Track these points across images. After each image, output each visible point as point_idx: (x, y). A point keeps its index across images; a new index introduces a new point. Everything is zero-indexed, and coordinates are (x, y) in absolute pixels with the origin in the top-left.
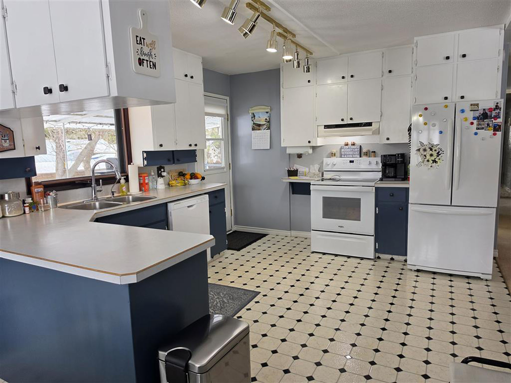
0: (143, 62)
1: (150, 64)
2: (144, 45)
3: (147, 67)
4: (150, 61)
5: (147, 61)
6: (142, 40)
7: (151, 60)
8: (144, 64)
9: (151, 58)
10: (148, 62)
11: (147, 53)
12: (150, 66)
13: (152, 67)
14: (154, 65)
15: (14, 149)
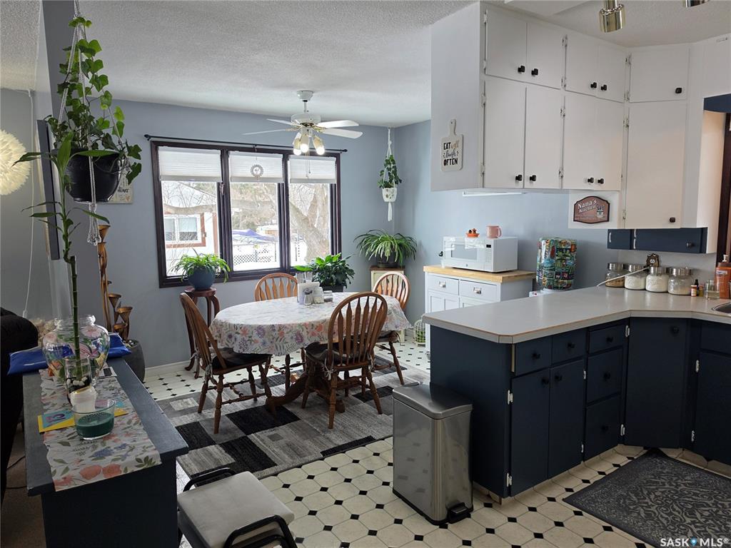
1: (453, 161)
2: (449, 148)
3: (450, 164)
4: (453, 159)
5: (450, 160)
6: (448, 145)
8: (448, 163)
9: (454, 156)
11: (451, 153)
13: (454, 163)
14: (456, 161)
15: (608, 220)
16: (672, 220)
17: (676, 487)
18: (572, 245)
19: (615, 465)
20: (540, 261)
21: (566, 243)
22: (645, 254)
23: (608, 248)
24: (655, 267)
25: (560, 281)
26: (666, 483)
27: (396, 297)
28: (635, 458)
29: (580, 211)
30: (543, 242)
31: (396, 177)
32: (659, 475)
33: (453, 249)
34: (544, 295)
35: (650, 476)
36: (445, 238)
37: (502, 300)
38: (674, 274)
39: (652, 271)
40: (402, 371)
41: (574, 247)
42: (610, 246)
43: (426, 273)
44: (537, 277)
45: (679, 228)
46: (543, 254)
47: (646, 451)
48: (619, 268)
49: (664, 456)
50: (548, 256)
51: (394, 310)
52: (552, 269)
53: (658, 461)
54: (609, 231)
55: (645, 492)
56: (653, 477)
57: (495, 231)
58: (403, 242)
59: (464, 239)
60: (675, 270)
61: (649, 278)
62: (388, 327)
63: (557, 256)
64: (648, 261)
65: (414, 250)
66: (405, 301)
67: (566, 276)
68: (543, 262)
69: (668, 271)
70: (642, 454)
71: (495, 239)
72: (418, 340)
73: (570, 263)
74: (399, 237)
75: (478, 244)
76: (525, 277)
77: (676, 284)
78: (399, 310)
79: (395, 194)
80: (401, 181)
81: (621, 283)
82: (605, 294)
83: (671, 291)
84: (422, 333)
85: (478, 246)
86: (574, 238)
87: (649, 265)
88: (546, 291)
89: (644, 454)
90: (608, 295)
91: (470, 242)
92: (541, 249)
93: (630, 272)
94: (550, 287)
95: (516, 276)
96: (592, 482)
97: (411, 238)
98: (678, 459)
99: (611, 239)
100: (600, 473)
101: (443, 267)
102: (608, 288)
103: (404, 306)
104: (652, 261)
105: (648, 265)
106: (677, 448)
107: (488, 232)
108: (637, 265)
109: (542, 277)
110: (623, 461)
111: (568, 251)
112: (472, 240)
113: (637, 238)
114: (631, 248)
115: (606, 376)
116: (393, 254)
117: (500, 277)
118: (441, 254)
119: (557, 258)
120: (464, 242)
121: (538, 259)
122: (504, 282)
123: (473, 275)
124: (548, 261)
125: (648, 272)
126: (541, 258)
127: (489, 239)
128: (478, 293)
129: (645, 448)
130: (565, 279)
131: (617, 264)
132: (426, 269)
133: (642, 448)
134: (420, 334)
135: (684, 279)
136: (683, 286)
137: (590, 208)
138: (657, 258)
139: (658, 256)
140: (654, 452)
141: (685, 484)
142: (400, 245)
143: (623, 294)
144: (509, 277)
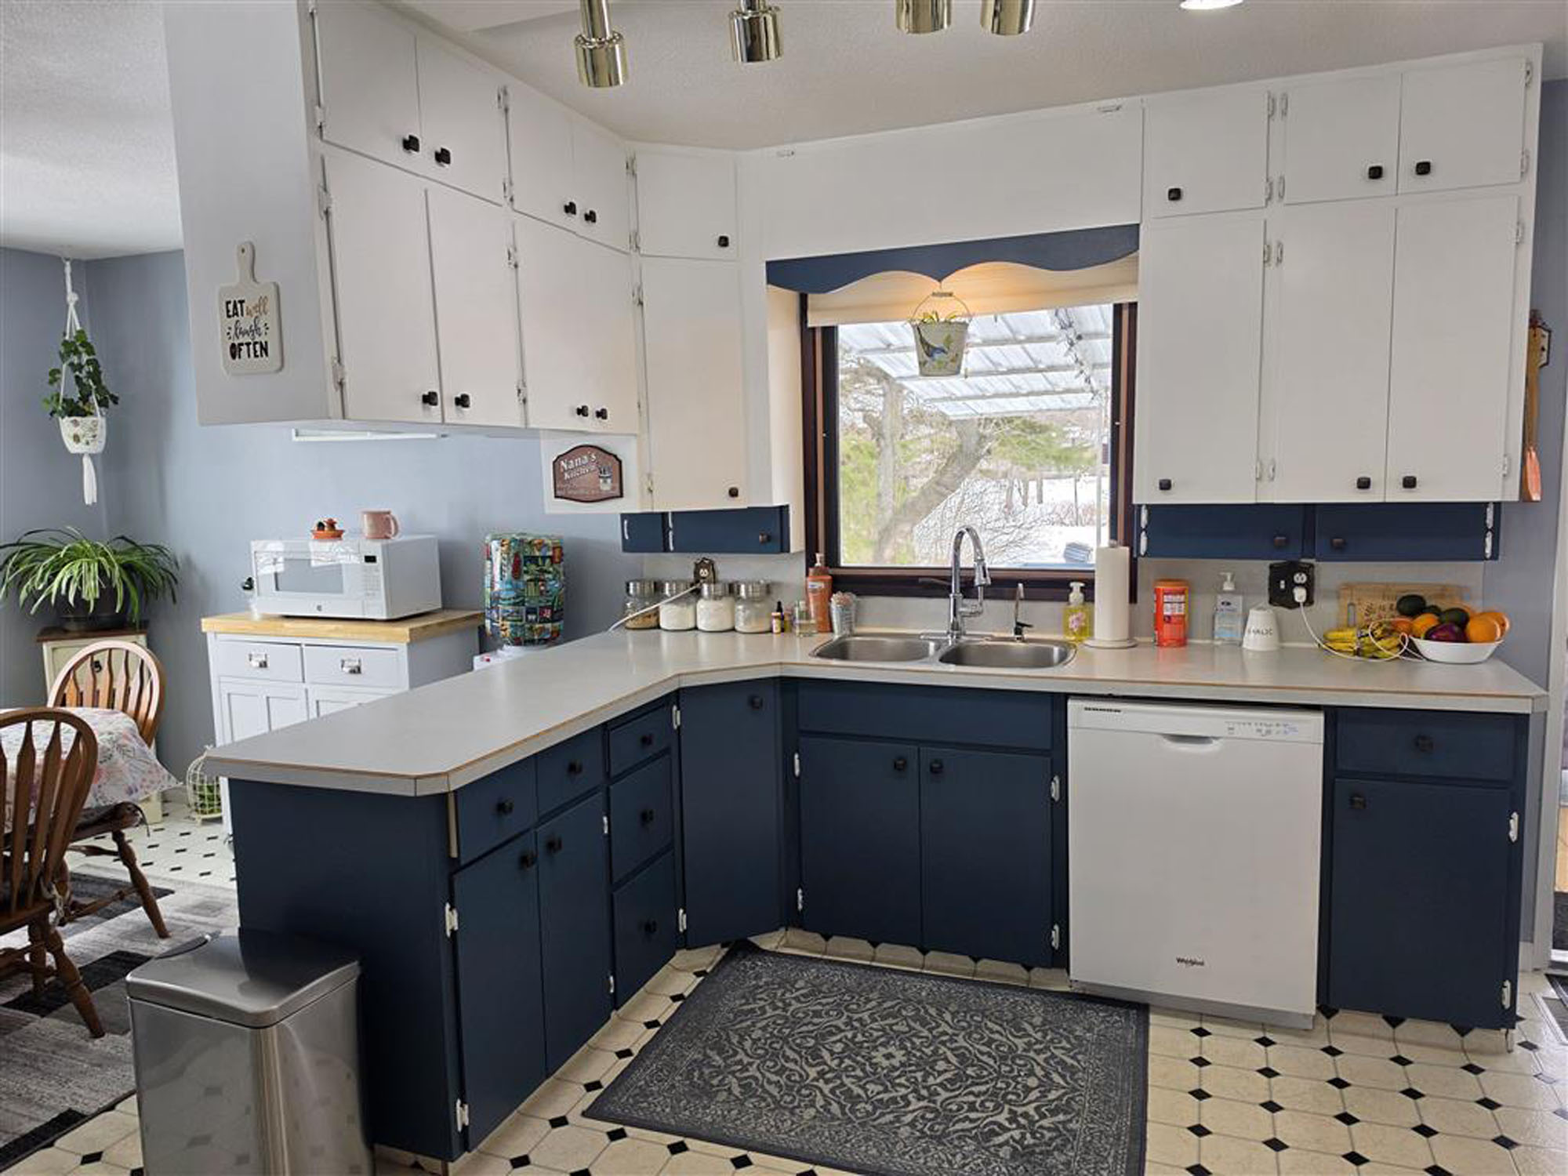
0: (240, 350)
1: (255, 349)
2: (242, 315)
3: (249, 356)
4: (256, 343)
5: (248, 344)
6: (239, 306)
7: (257, 339)
8: (242, 352)
9: (257, 336)
10: (251, 346)
11: (248, 328)
12: (255, 351)
13: (258, 353)
14: (264, 349)
15: (621, 496)
16: (733, 493)
17: (785, 1010)
18: (554, 549)
19: (675, 998)
20: (492, 587)
21: (542, 545)
22: (689, 560)
23: (625, 550)
24: (709, 583)
25: (537, 626)
26: (767, 1008)
27: (124, 709)
28: (708, 970)
29: (567, 476)
30: (495, 544)
31: (101, 389)
32: (752, 995)
33: (280, 568)
34: (508, 663)
35: (738, 1002)
36: (255, 545)
37: (412, 686)
38: (743, 594)
39: (705, 592)
40: (160, 903)
41: (558, 553)
42: (628, 547)
43: (210, 638)
44: (488, 622)
45: (745, 507)
46: (497, 572)
47: (726, 949)
48: (647, 590)
49: (757, 950)
50: (508, 574)
51: (120, 747)
52: (519, 601)
53: (748, 964)
54: (624, 516)
55: (735, 1040)
56: (743, 1001)
57: (382, 524)
58: (136, 558)
59: (307, 546)
60: (743, 587)
61: (701, 605)
62: (103, 794)
63: (526, 572)
64: (696, 573)
65: (170, 579)
66: (152, 715)
67: (548, 614)
68: (497, 587)
69: (732, 590)
70: (719, 958)
71: (385, 542)
72: (201, 808)
73: (554, 585)
74: (123, 546)
75: (344, 554)
76: (461, 625)
77: (748, 612)
78: (136, 744)
79: (102, 432)
80: (115, 400)
81: (653, 620)
82: (625, 645)
83: (740, 626)
84: (210, 789)
85: (343, 560)
86: (556, 534)
87: (698, 579)
88: (509, 653)
89: (724, 958)
90: (631, 646)
91: (323, 552)
92: (491, 559)
93: (666, 597)
94: (517, 642)
95: (441, 624)
96: (635, 1052)
97: (160, 549)
98: (780, 950)
99: (629, 534)
100: (650, 1025)
101: (256, 616)
102: (630, 633)
103: (150, 732)
104: (704, 573)
105: (697, 582)
106: (777, 929)
107: (366, 525)
108: (678, 583)
109: (499, 622)
110: (686, 983)
111: (548, 561)
112: (327, 546)
113: (675, 529)
114: (666, 550)
115: (645, 817)
116: (107, 593)
117: (404, 630)
118: (249, 585)
119: (527, 577)
120: (308, 552)
121: (487, 582)
122: (415, 639)
123: (336, 630)
124: (509, 586)
125: (698, 593)
126: (492, 581)
127: (369, 542)
128: (353, 672)
129: (723, 946)
130: (546, 621)
131: (642, 581)
132: (206, 624)
133: (719, 946)
134: (206, 793)
135: (759, 602)
136: (759, 616)
137: (585, 469)
138: (711, 566)
139: (712, 563)
140: (740, 949)
141: (797, 999)
142: (128, 568)
143: (657, 641)
144: (424, 628)
